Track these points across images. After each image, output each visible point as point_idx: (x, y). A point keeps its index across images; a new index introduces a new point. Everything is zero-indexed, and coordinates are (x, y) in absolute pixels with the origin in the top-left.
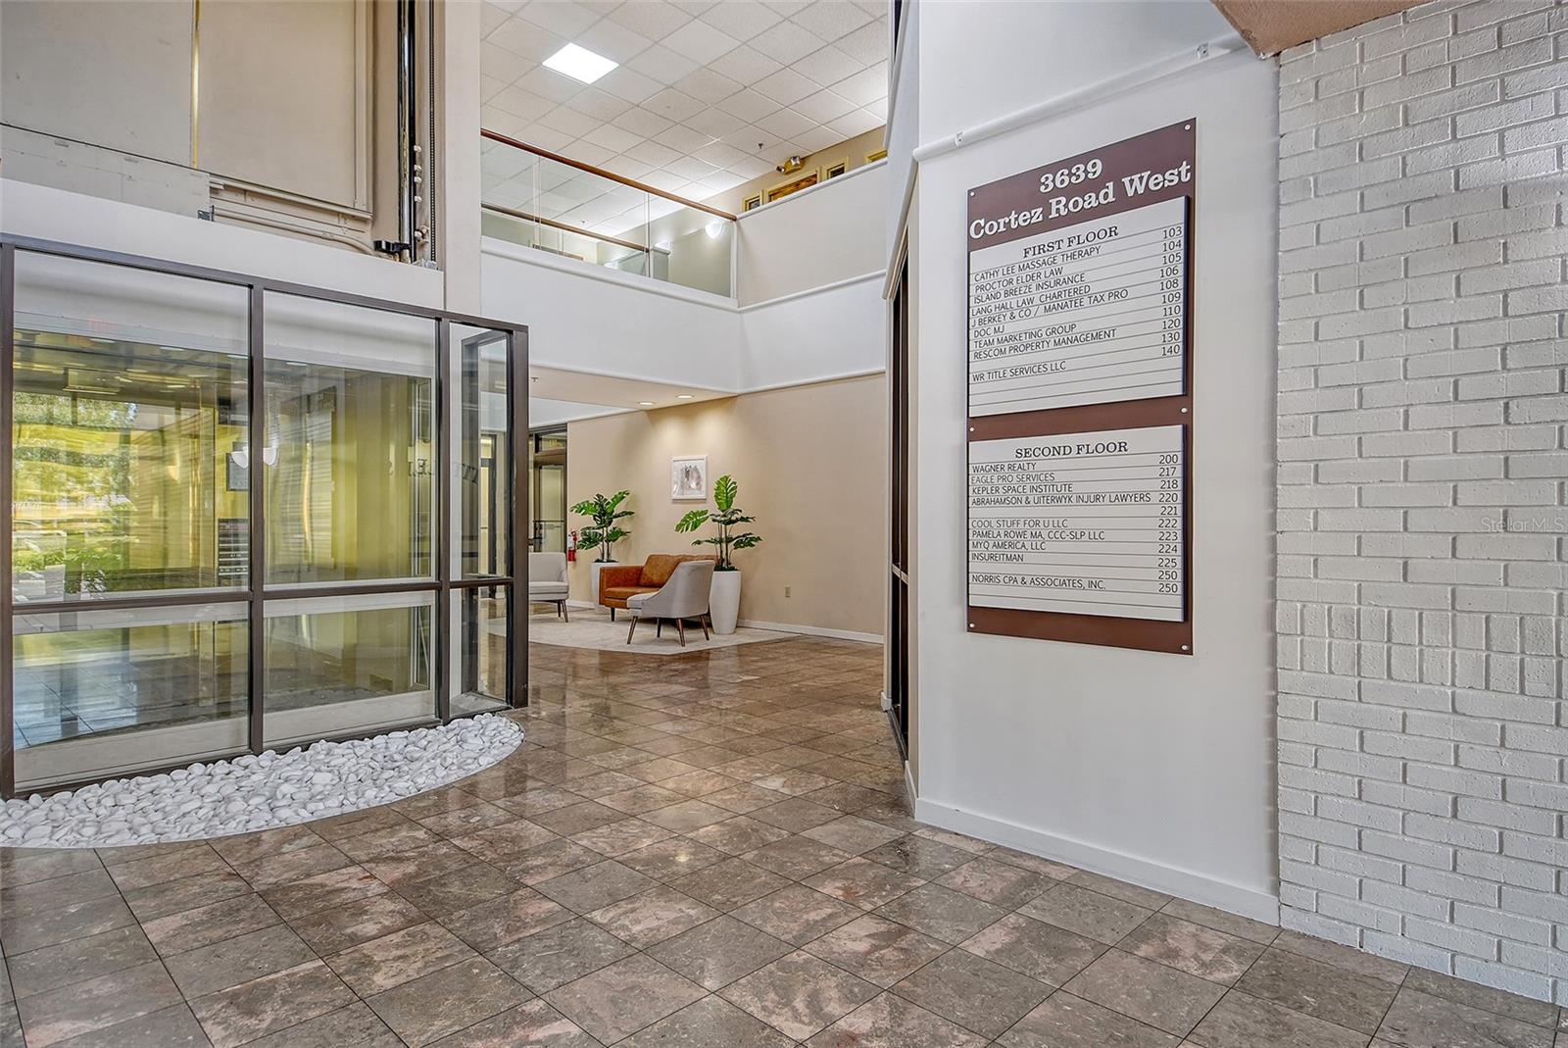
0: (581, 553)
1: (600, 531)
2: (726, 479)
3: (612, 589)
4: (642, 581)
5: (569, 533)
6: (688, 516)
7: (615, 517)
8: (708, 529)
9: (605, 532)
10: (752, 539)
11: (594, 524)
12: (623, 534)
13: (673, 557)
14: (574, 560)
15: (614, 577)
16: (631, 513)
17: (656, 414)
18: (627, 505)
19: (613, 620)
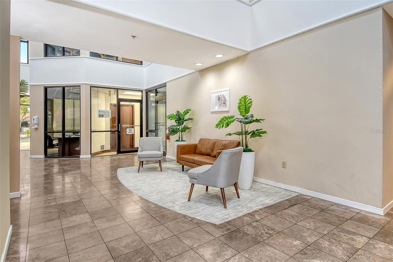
0: (171, 137)
1: (178, 127)
2: (245, 97)
3: (183, 156)
4: (197, 152)
5: (167, 128)
6: (223, 119)
7: (185, 121)
8: (235, 127)
9: (180, 127)
10: (261, 133)
11: (176, 124)
12: (188, 128)
13: (212, 140)
14: (169, 139)
15: (183, 150)
16: (192, 119)
17: (203, 72)
18: (190, 115)
19: (183, 171)
